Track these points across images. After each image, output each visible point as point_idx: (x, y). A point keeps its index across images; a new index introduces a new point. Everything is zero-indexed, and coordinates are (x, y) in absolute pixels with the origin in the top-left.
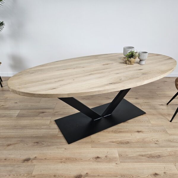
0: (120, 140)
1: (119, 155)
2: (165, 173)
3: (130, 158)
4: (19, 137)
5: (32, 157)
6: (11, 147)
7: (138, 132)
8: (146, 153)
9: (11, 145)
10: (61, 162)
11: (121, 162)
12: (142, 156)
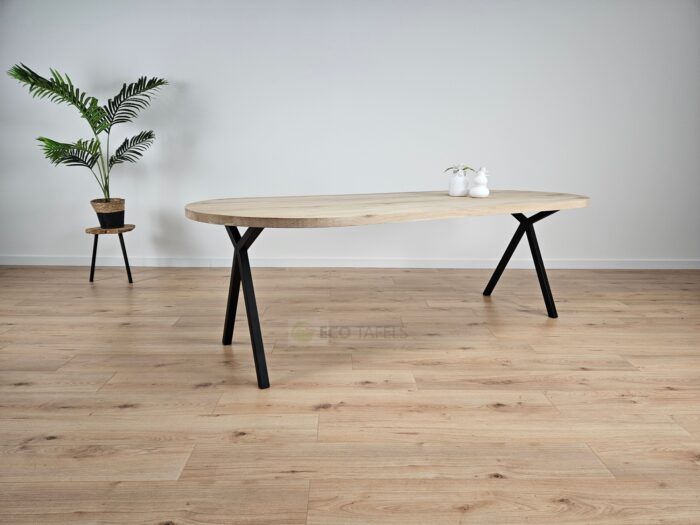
0: (420, 359)
1: (416, 380)
2: (520, 403)
3: (441, 384)
4: (183, 355)
5: (214, 382)
6: (163, 368)
7: (465, 349)
8: (479, 377)
9: (163, 365)
10: (284, 388)
11: (419, 389)
12: (471, 381)
